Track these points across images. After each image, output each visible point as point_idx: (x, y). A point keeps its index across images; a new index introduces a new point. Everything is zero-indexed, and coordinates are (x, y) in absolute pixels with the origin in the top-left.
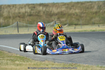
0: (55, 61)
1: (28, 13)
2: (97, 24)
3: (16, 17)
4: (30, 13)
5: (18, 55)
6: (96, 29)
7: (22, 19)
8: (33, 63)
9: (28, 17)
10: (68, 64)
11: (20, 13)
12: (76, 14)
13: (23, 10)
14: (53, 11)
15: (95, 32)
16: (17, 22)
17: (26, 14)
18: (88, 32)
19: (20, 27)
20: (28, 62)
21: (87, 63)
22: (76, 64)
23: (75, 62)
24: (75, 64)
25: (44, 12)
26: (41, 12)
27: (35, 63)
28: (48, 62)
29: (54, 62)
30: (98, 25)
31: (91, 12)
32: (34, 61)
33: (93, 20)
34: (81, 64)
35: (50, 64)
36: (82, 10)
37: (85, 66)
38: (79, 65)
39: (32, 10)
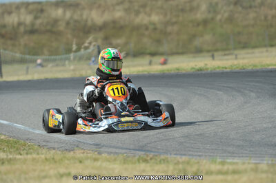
0: (101, 150)
1: (25, 25)
2: (208, 51)
4: (33, 24)
5: (3, 137)
6: (206, 65)
7: (9, 42)
8: (43, 156)
9: (26, 37)
10: (135, 156)
11: (4, 26)
12: (151, 27)
13: (12, 20)
14: (92, 20)
15: (203, 72)
17: (22, 29)
18: (184, 72)
19: (6, 62)
20: (31, 154)
21: (185, 155)
22: (156, 156)
23: (151, 151)
24: (154, 156)
25: (68, 23)
26: (60, 23)
27: (48, 157)
28: (83, 153)
29: (100, 153)
30: (210, 54)
31: (192, 21)
32: (44, 151)
33: (197, 42)
34: (169, 156)
35: (87, 158)
36: (168, 17)
37: (180, 160)
38: (164, 160)
39: (36, 18)
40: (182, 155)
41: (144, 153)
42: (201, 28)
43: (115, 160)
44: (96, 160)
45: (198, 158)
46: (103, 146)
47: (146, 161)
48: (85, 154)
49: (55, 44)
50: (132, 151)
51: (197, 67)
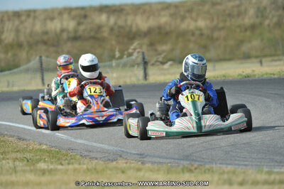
0: (145, 159)
1: (68, 32)
2: (257, 57)
3: (37, 43)
4: (76, 31)
5: (44, 147)
6: (253, 71)
7: (52, 49)
8: (85, 167)
9: (69, 44)
10: (179, 166)
11: (46, 33)
12: (198, 33)
13: (55, 26)
14: (137, 25)
15: (251, 79)
16: (41, 57)
17: (65, 35)
18: (231, 79)
19: (49, 70)
20: (73, 164)
21: (231, 164)
22: (201, 165)
24: (199, 165)
25: (112, 29)
26: (104, 29)
27: (89, 167)
28: (126, 163)
29: (143, 163)
30: (259, 60)
31: (239, 26)
32: (86, 161)
33: (245, 48)
34: (214, 166)
35: (130, 168)
36: (215, 22)
37: (226, 170)
38: (209, 170)
39: (79, 24)
40: (227, 164)
41: (188, 162)
42: (248, 33)
43: (158, 170)
44: (139, 170)
45: (244, 167)
46: (146, 156)
47: (190, 171)
48: (128, 164)
50: (177, 161)
51: (244, 74)
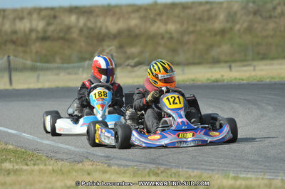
0: (111, 162)
1: (37, 32)
2: (226, 62)
3: (6, 42)
4: (45, 31)
5: (10, 147)
6: (222, 76)
7: (20, 49)
8: (51, 168)
9: (38, 44)
10: (145, 169)
11: (15, 32)
12: (167, 36)
13: (24, 26)
14: (107, 27)
15: (220, 84)
16: (9, 57)
17: (34, 35)
18: (199, 83)
19: (17, 70)
20: (38, 165)
21: (197, 169)
22: (168, 169)
23: (165, 165)
24: (165, 169)
25: (81, 31)
26: (74, 30)
27: (55, 168)
28: (92, 165)
29: (109, 166)
30: (228, 65)
31: (209, 31)
32: (52, 162)
33: (215, 52)
34: (180, 170)
35: (95, 171)
36: (185, 26)
37: (192, 174)
38: (175, 174)
39: (49, 24)
40: (194, 169)
41: (155, 166)
42: (218, 38)
43: (124, 173)
44: (105, 172)
45: (211, 172)
46: (113, 158)
47: (156, 174)
48: (94, 166)
49: (67, 52)
50: (143, 164)
51: (213, 78)
